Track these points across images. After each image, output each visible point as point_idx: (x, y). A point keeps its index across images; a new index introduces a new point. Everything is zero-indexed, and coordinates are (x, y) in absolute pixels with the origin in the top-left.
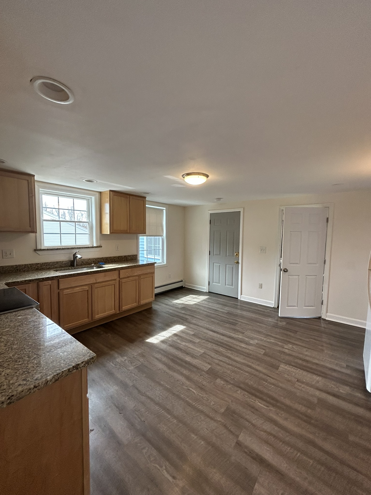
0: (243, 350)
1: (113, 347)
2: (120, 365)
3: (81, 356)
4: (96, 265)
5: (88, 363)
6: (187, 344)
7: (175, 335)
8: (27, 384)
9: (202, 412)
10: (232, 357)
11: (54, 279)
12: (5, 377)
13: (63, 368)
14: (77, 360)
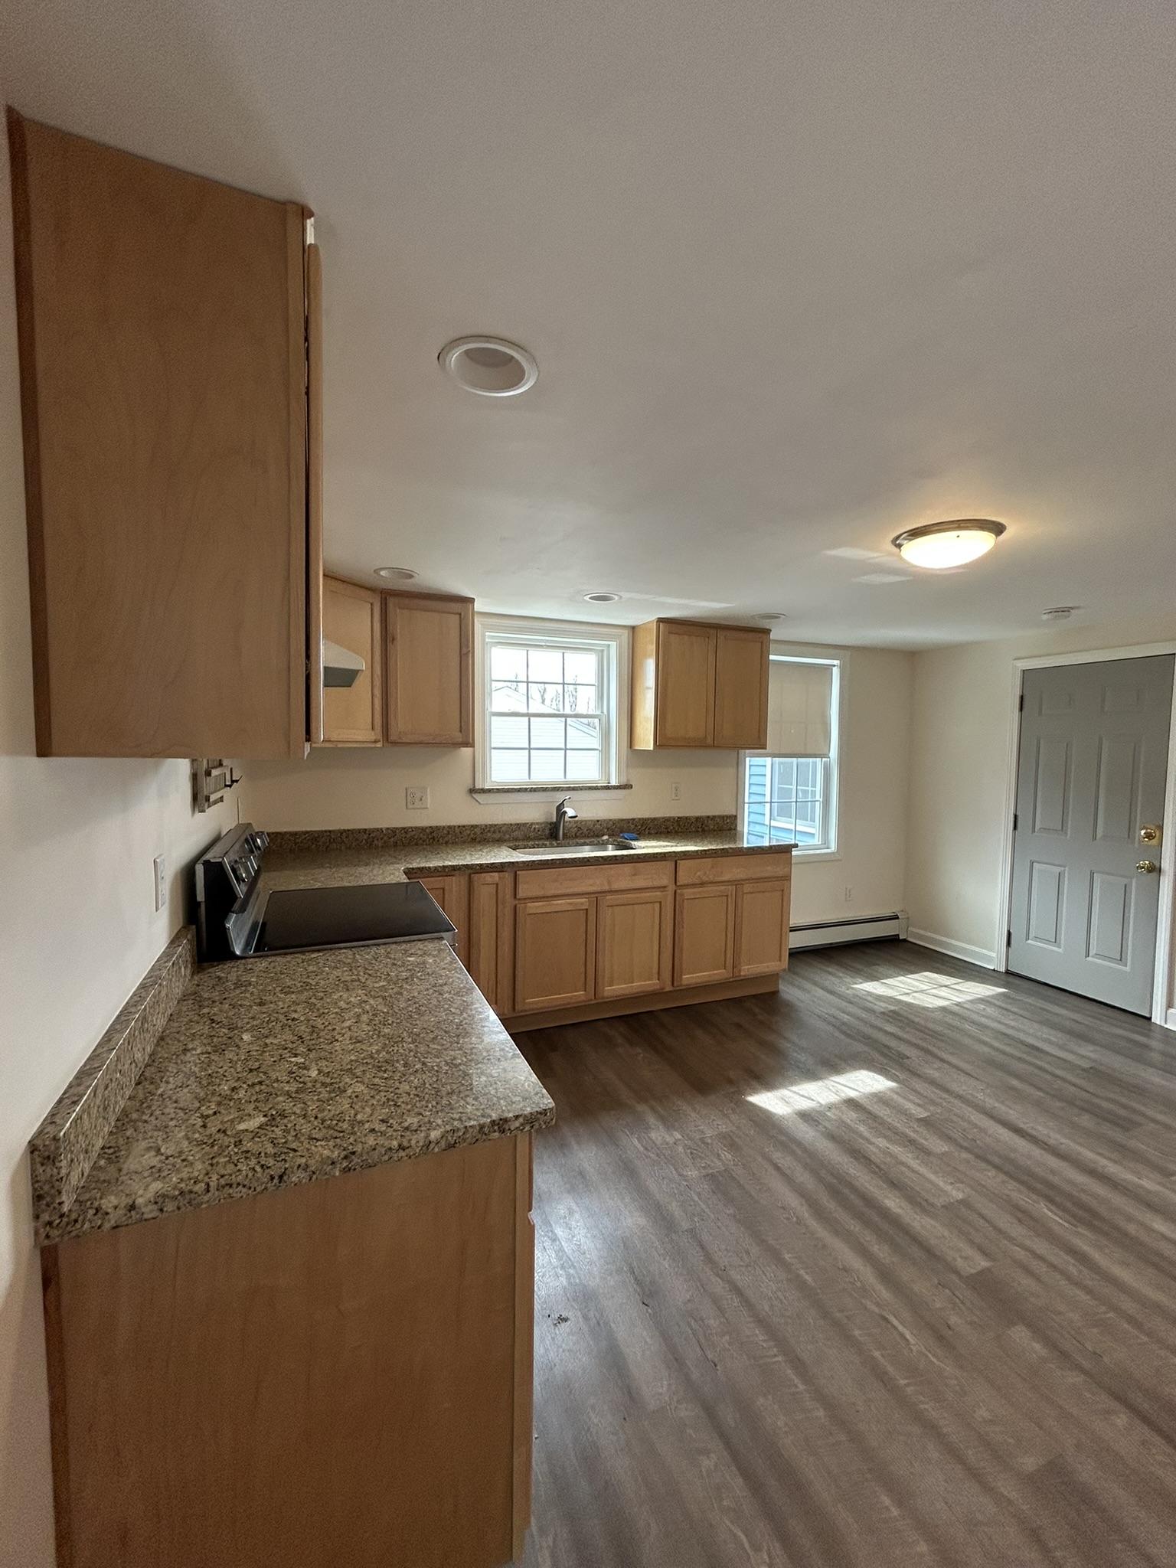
1: (646, 1094)
2: (658, 1152)
3: (518, 1099)
4: (614, 838)
5: (531, 1123)
6: (896, 1149)
7: (851, 1103)
8: (387, 1135)
9: (931, 1428)
10: (1099, 1258)
11: (505, 869)
12: (351, 1101)
13: (470, 1119)
14: (506, 1106)
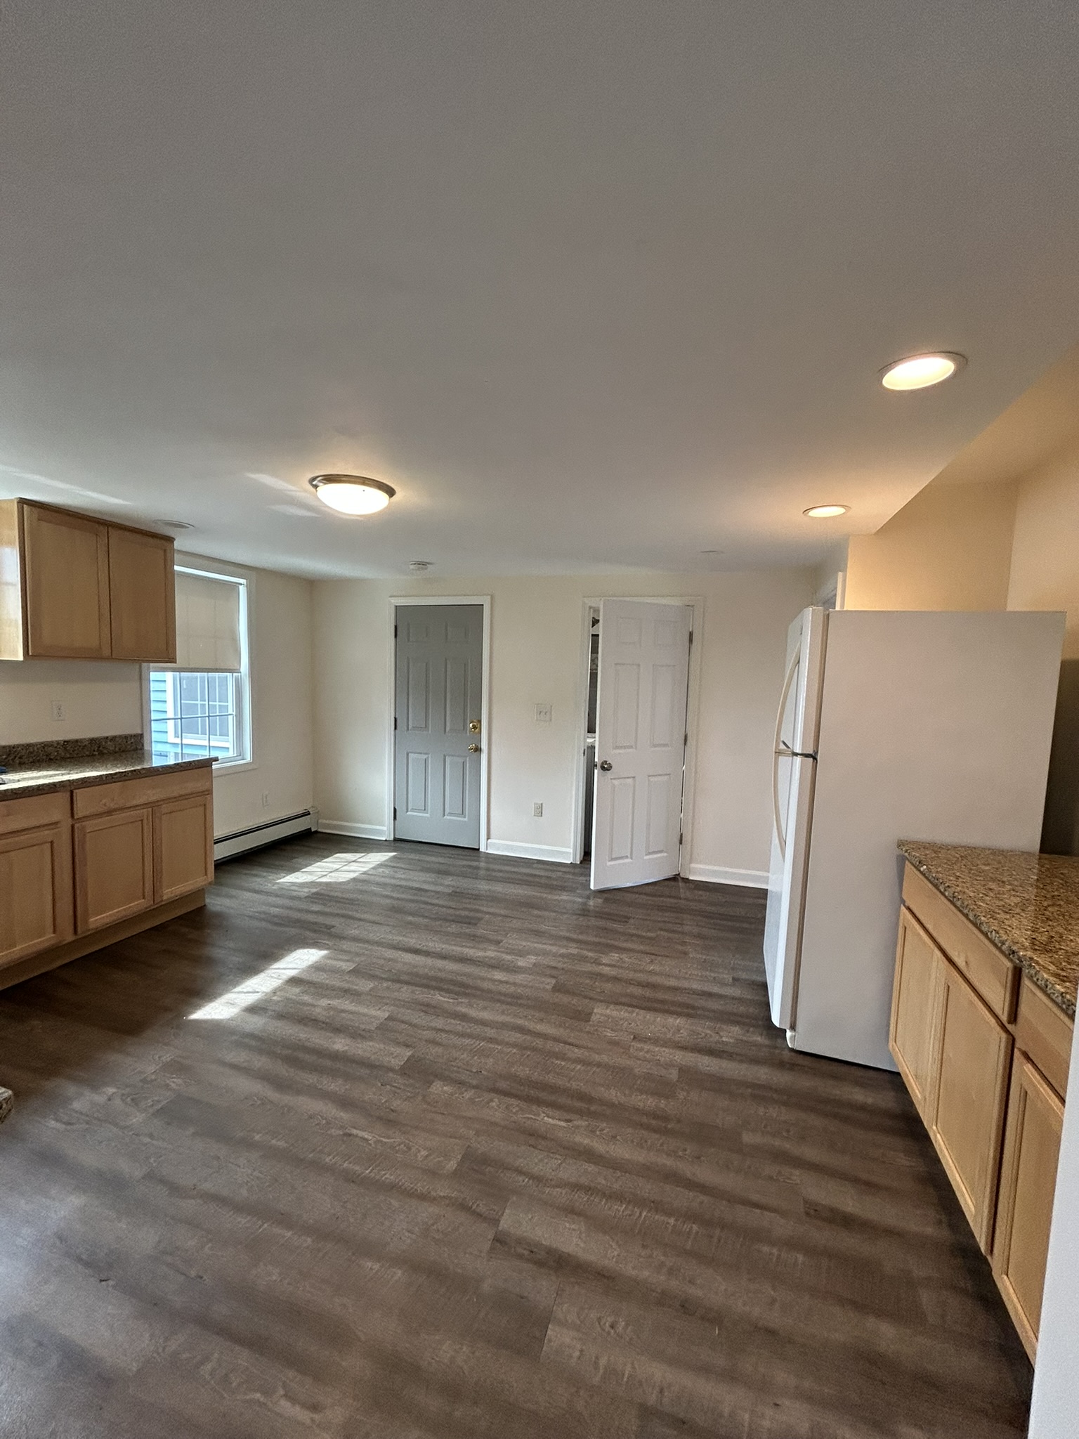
0: (503, 988)
1: (57, 1066)
2: (88, 1119)
6: (335, 1002)
7: (293, 981)
9: (392, 1188)
10: (472, 1013)
